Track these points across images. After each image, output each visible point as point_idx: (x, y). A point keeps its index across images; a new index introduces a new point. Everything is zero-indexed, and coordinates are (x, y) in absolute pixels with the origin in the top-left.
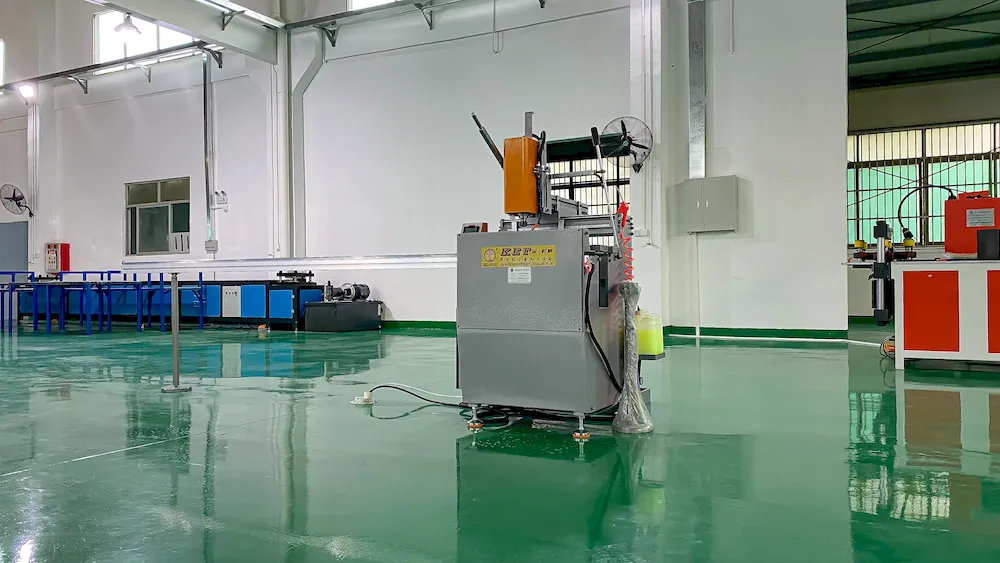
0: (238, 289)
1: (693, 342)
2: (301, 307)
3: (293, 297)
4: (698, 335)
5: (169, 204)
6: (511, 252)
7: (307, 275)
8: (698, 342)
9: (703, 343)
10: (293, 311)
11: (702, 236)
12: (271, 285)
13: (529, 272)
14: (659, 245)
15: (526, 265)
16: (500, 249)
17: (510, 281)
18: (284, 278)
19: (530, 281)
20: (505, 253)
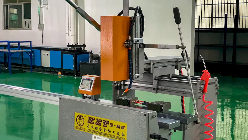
0: (48, 52)
2: (78, 64)
3: (74, 58)
5: (22, 4)
6: (95, 121)
7: (82, 46)
10: (74, 66)
12: (64, 51)
15: (105, 134)
16: (87, 117)
18: (70, 47)
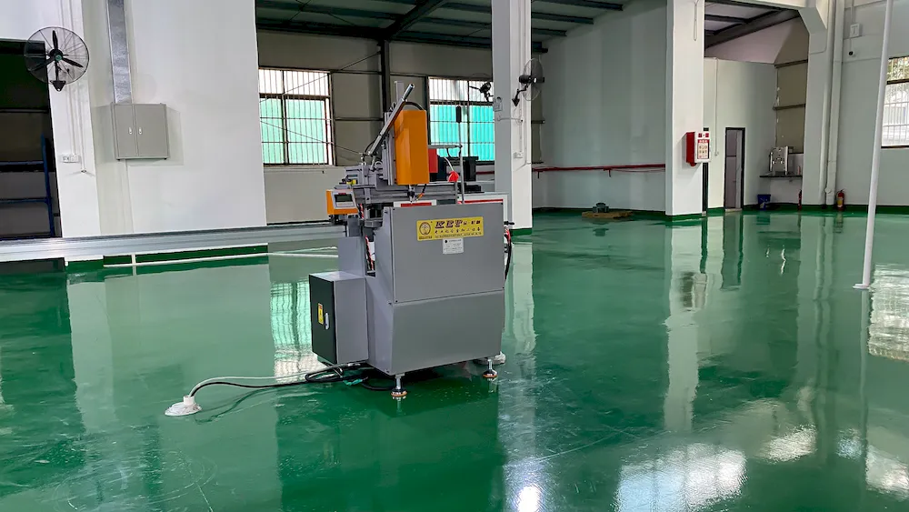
1: (129, 271)
4: (134, 263)
6: (445, 225)
8: (134, 271)
9: (141, 270)
11: (130, 163)
13: (462, 242)
14: (94, 172)
15: (459, 235)
16: (435, 222)
17: (445, 252)
19: (462, 250)
20: (439, 225)
